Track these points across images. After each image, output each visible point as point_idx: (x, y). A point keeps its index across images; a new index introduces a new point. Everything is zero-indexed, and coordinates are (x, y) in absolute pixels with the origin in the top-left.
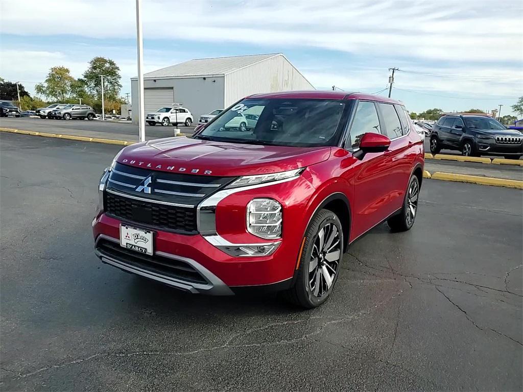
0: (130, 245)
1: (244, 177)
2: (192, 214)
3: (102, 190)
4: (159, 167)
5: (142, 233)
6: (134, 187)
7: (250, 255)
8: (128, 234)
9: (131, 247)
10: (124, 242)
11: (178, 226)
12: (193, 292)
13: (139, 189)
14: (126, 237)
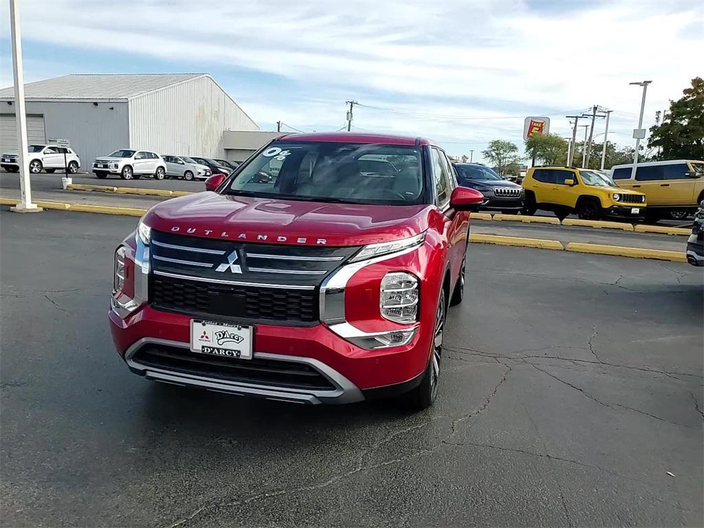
0: (210, 348)
1: (369, 247)
2: (311, 298)
3: (147, 273)
4: (243, 236)
5: (232, 330)
6: (211, 265)
7: (387, 346)
8: (205, 333)
9: (211, 352)
10: (197, 345)
11: (289, 315)
12: (314, 404)
13: (222, 268)
14: (202, 337)
